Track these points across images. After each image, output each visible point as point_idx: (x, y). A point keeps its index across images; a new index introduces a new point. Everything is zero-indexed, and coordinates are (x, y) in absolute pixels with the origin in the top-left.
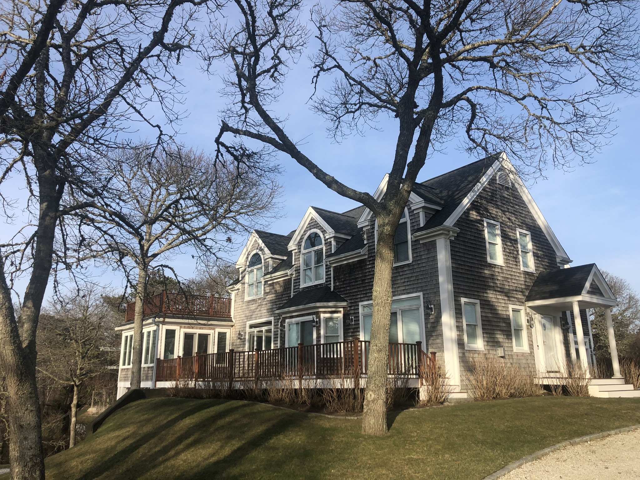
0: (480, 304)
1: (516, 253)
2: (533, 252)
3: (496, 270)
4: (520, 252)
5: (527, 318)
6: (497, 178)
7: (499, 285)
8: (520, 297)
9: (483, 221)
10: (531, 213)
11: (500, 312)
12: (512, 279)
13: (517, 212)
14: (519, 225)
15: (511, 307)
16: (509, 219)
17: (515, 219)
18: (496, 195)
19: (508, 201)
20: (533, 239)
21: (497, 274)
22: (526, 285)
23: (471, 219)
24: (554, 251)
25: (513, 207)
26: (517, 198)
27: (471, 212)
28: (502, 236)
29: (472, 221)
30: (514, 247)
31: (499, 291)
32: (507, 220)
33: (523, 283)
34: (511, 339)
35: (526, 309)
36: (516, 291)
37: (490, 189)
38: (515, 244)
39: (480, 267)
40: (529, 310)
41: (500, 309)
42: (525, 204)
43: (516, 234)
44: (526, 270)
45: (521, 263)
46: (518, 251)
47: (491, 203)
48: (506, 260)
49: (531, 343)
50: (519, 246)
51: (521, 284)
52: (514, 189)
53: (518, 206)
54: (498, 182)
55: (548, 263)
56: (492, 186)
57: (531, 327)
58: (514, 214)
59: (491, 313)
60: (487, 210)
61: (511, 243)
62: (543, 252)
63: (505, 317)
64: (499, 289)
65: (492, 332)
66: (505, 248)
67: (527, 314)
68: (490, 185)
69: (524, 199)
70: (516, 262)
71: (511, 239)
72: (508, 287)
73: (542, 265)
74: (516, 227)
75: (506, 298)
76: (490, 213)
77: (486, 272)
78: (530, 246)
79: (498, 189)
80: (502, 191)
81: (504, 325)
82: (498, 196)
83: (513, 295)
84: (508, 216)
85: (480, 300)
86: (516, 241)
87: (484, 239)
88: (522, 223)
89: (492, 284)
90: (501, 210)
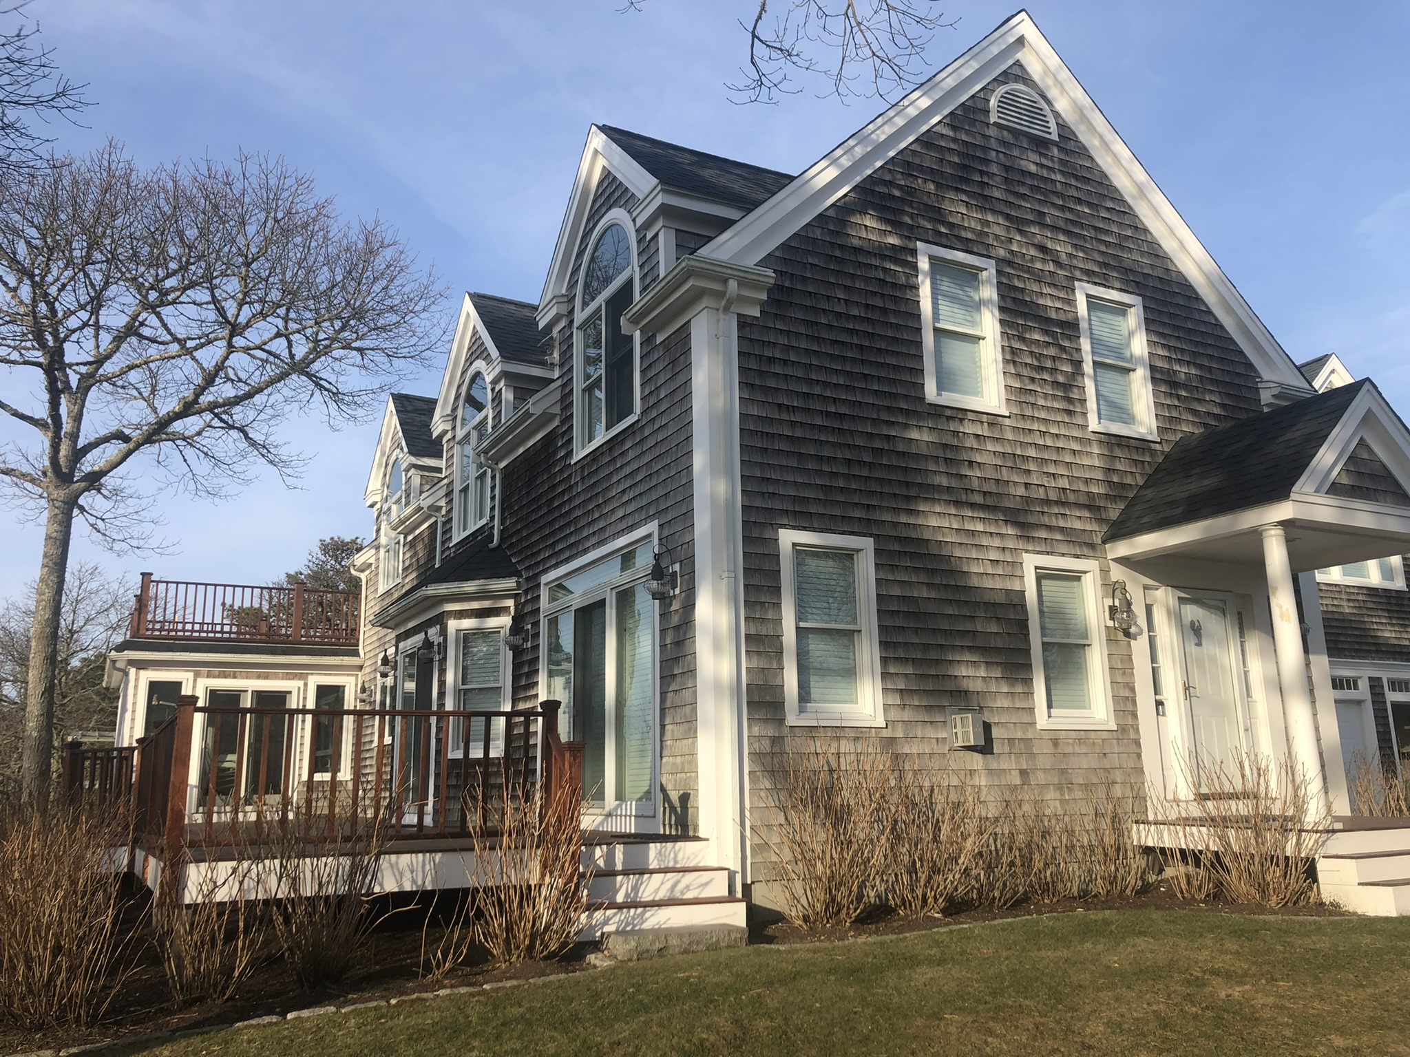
0: (877, 551)
1: (1067, 368)
2: (1153, 368)
3: (968, 428)
4: (1088, 368)
5: (1109, 602)
6: (993, 102)
7: (975, 484)
8: (1078, 525)
9: (914, 252)
10: (1146, 231)
11: (975, 582)
12: (1044, 461)
13: (1081, 225)
14: (1088, 273)
15: (1031, 562)
16: (1043, 249)
17: (1070, 250)
18: (986, 161)
19: (1042, 188)
20: (1151, 323)
21: (971, 443)
22: (1110, 483)
23: (856, 242)
24: (1250, 366)
25: (1063, 208)
26: (1086, 180)
27: (857, 219)
28: (1001, 309)
29: (857, 250)
30: (1063, 349)
31: (973, 506)
32: (1033, 252)
33: (1099, 475)
34: (1028, 681)
35: (1105, 572)
36: (1060, 503)
37: (955, 140)
38: (1069, 338)
39: (884, 416)
40: (1118, 573)
41: (975, 568)
42: (1122, 201)
43: (1071, 302)
44: (1117, 429)
45: (1092, 404)
46: (1078, 364)
47: (957, 190)
48: (1019, 396)
49: (1127, 693)
50: (1085, 344)
51: (1087, 481)
52: (1071, 146)
53: (1089, 204)
54: (993, 118)
55: (1223, 406)
56: (968, 132)
57: (1127, 634)
58: (1068, 233)
59: (930, 585)
60: (937, 215)
61: (1046, 332)
62: (1200, 367)
63: (1001, 599)
64: (978, 499)
65: (933, 655)
66: (1013, 351)
67: (1113, 588)
68: (953, 127)
69: (1116, 183)
70: (1070, 400)
71: (1049, 320)
72: (1021, 491)
73: (1195, 412)
74: (1073, 279)
75: (1010, 531)
76: (951, 226)
77: (914, 435)
78: (1139, 345)
79: (994, 144)
80: (1016, 153)
81: (994, 628)
82: (994, 169)
83: (1046, 520)
84: (1038, 238)
85: (877, 538)
86: (1071, 327)
87: (918, 316)
88: (1105, 265)
89: (944, 481)
90: (1008, 217)
